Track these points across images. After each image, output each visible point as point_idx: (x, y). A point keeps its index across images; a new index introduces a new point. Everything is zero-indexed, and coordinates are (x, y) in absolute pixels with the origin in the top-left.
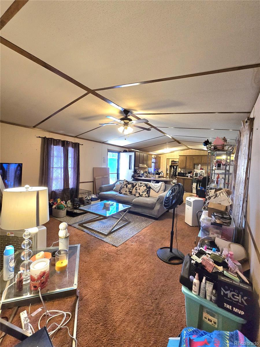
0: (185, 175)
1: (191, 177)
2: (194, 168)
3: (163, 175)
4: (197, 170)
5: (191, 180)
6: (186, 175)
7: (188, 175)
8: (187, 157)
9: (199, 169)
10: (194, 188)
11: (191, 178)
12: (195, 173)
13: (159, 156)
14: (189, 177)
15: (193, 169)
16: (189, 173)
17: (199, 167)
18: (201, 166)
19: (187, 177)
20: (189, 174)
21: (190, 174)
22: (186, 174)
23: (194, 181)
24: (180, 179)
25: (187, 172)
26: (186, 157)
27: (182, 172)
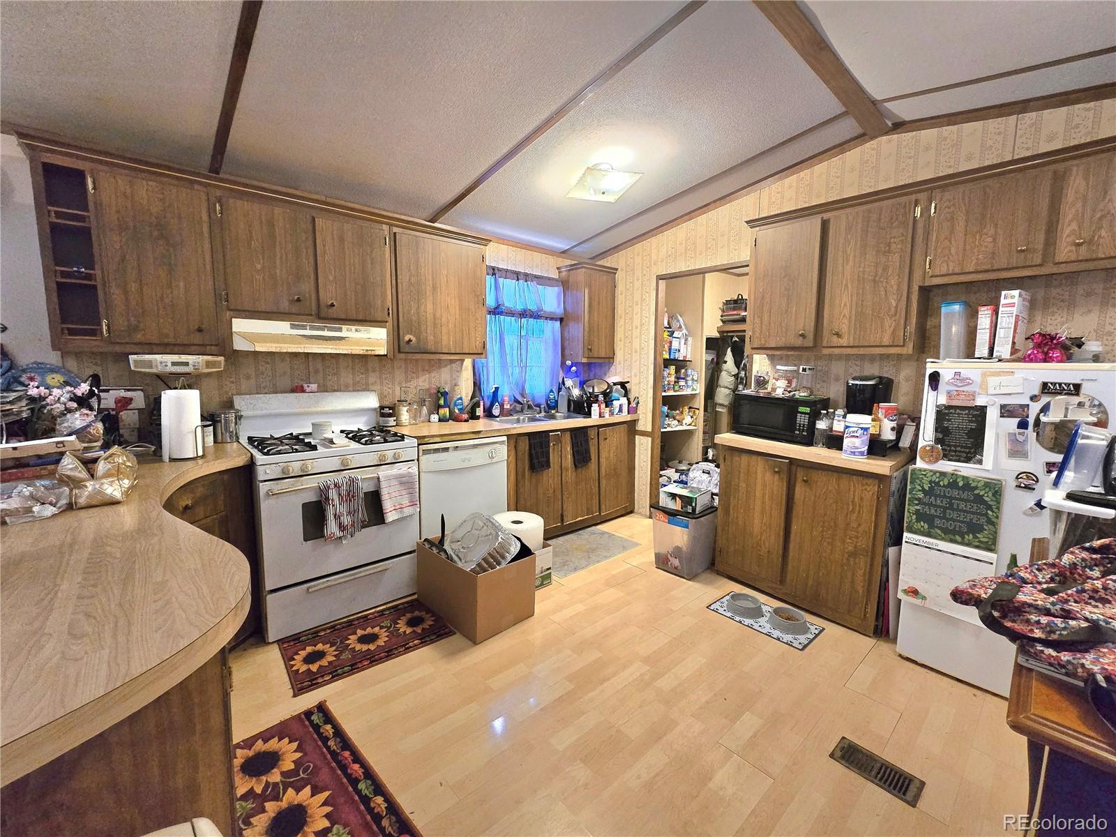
0: (802, 420)
1: (877, 447)
2: (926, 343)
3: (625, 417)
4: (970, 369)
5: (872, 488)
6: (821, 425)
7: (838, 426)
8: (839, 221)
9: (1003, 349)
10: (914, 592)
11: (882, 466)
12: (931, 402)
13: (607, 262)
14: (853, 455)
15: (909, 349)
16: (861, 401)
17: (1006, 321)
18: (1033, 306)
19: (835, 441)
20: (852, 418)
21: (865, 420)
22: (820, 407)
23: (920, 516)
24: (745, 458)
25: (836, 391)
26: (825, 225)
27: (779, 393)
